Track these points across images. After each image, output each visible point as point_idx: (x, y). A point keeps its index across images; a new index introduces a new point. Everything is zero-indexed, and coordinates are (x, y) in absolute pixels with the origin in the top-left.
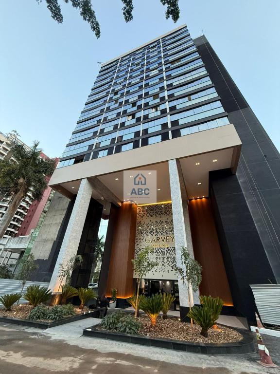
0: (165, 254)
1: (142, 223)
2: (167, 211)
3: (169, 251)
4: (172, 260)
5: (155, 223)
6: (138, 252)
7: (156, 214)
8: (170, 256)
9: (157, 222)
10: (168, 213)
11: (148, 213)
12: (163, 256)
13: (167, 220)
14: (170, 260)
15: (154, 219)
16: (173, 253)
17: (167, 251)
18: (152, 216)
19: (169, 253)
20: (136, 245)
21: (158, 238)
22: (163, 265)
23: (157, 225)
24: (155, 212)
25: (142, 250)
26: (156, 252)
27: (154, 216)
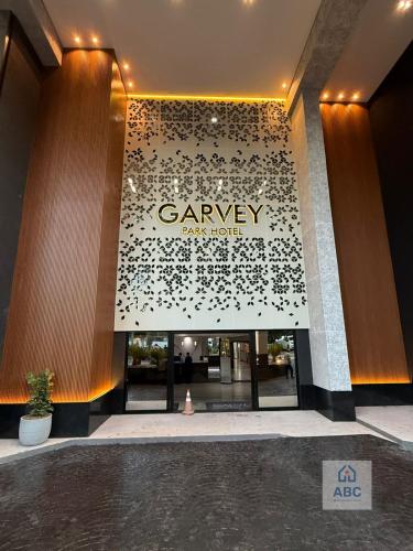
0: (230, 257)
1: (148, 157)
2: (240, 128)
3: (243, 249)
4: (251, 275)
5: (195, 161)
6: (132, 249)
7: (200, 133)
8: (245, 263)
9: (203, 159)
10: (242, 134)
11: (169, 126)
12: (221, 263)
13: (238, 157)
14: (244, 275)
15: (190, 148)
16: (255, 256)
17: (236, 250)
18: (183, 137)
19: (243, 254)
20: (122, 227)
21: (207, 209)
22: (221, 288)
23: (203, 169)
24: (195, 124)
25: (145, 245)
26: (199, 249)
27: (192, 139)
